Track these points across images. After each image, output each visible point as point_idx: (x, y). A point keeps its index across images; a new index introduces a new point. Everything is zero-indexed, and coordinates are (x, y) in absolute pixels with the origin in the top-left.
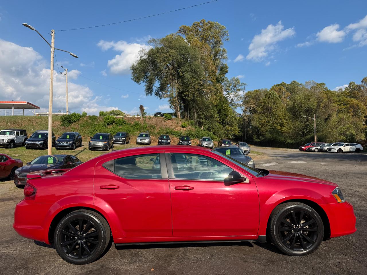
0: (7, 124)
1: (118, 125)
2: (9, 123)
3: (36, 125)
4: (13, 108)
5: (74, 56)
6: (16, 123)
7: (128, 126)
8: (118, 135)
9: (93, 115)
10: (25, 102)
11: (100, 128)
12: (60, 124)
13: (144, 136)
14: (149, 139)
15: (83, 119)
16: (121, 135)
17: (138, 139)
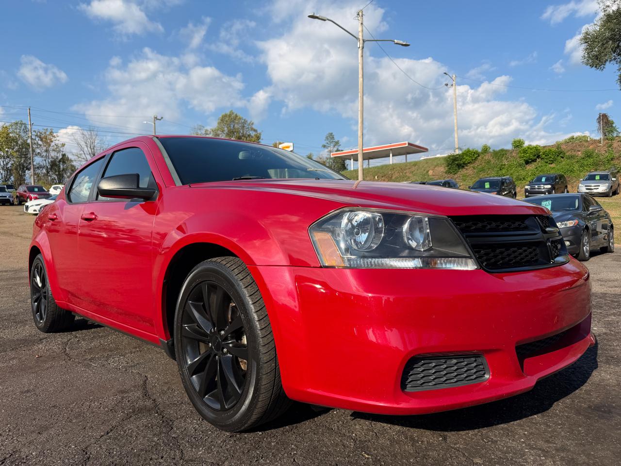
0: (375, 177)
1: (547, 163)
2: (376, 177)
3: (411, 175)
4: (391, 155)
5: (402, 45)
6: (385, 175)
7: (568, 161)
8: (539, 180)
9: (500, 148)
10: (405, 144)
11: (512, 172)
12: (445, 171)
13: (598, 178)
14: (607, 185)
15: (483, 158)
16: (543, 180)
17: (580, 185)
